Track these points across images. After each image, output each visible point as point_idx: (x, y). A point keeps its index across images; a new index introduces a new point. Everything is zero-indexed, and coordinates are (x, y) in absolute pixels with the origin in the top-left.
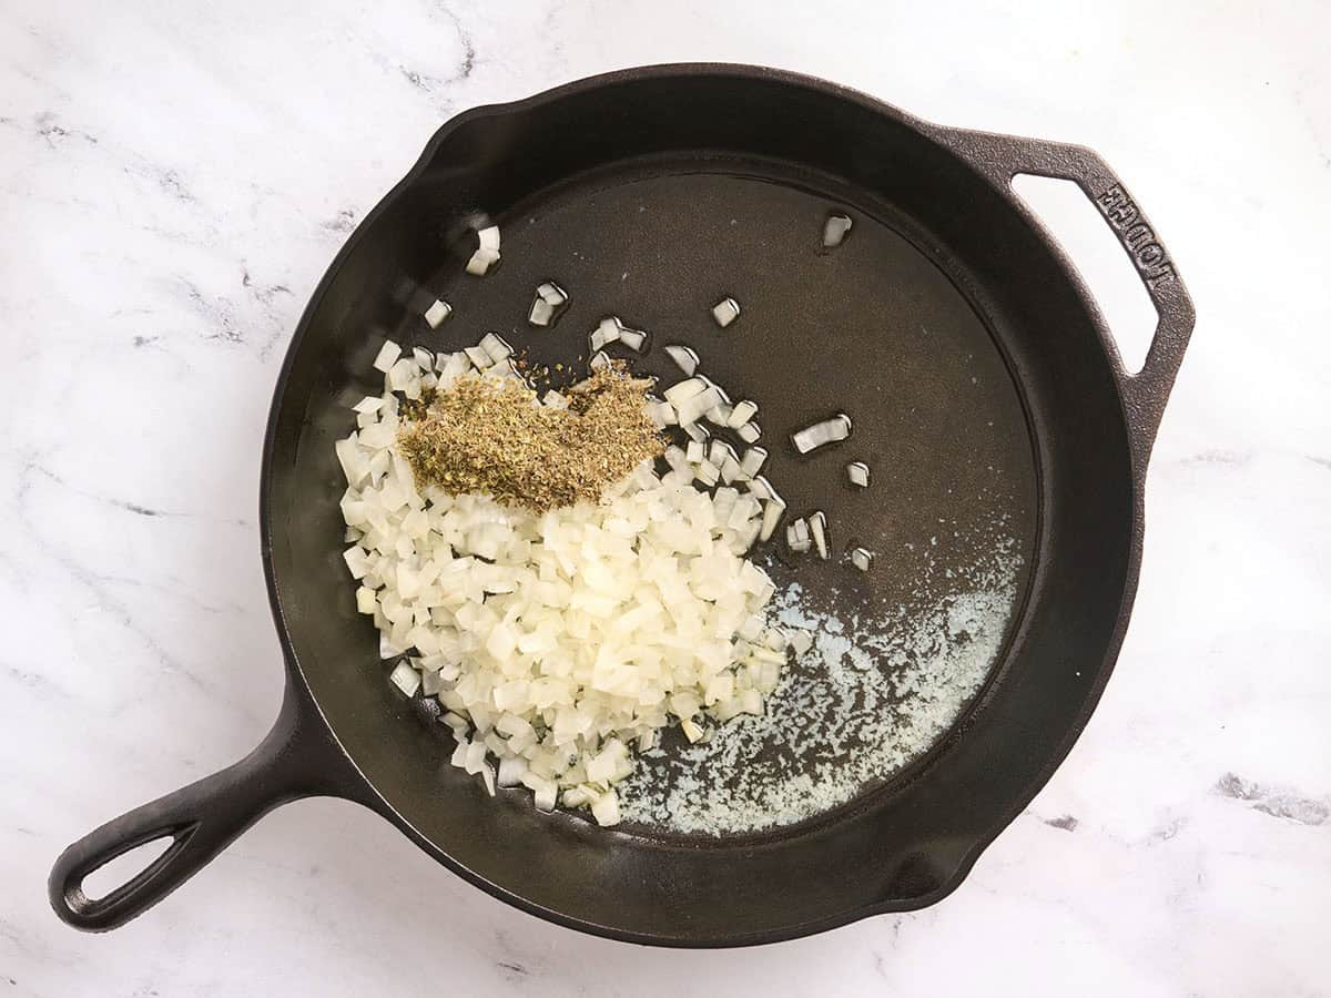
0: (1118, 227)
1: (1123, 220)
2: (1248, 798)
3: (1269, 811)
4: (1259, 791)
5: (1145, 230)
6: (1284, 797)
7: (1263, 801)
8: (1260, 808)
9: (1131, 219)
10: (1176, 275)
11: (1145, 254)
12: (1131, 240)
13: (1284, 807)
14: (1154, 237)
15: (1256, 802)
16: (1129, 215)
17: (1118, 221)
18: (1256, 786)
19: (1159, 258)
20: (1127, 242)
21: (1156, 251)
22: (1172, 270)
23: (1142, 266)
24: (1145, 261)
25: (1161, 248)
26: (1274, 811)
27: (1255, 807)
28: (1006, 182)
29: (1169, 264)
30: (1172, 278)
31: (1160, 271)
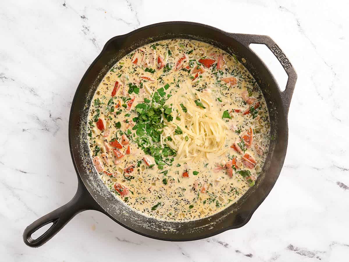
0: (277, 55)
1: (278, 53)
2: (295, 251)
3: (300, 254)
4: (298, 249)
5: (283, 55)
6: (304, 250)
7: (299, 251)
8: (298, 253)
9: (279, 53)
10: (292, 66)
11: (283, 61)
12: (280, 58)
13: (304, 253)
14: (285, 57)
15: (297, 252)
16: (279, 51)
17: (277, 53)
18: (297, 248)
19: (287, 62)
20: (279, 59)
21: (286, 60)
22: (291, 65)
23: (283, 64)
24: (284, 63)
25: (288, 60)
26: (301, 254)
27: (297, 253)
28: (248, 46)
29: (290, 63)
30: (291, 66)
31: (288, 65)
